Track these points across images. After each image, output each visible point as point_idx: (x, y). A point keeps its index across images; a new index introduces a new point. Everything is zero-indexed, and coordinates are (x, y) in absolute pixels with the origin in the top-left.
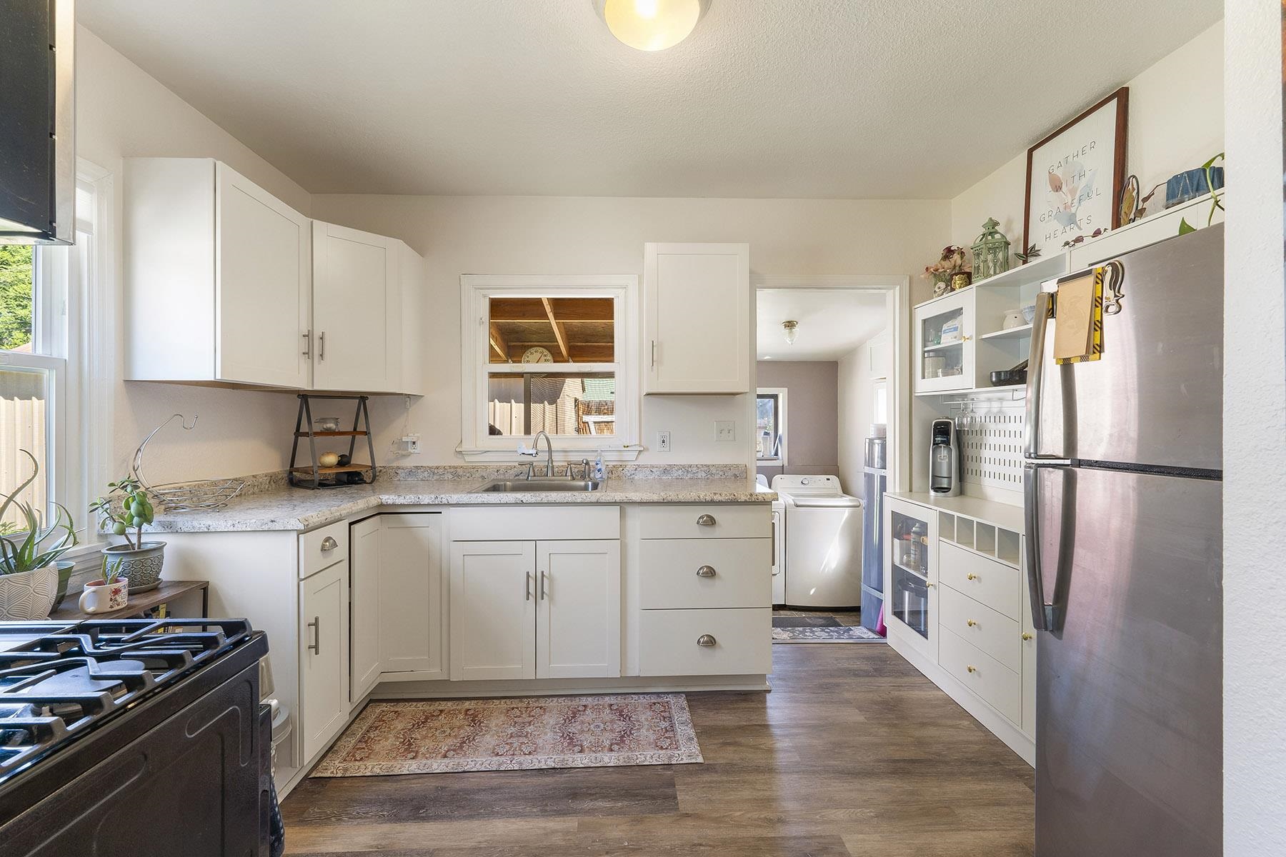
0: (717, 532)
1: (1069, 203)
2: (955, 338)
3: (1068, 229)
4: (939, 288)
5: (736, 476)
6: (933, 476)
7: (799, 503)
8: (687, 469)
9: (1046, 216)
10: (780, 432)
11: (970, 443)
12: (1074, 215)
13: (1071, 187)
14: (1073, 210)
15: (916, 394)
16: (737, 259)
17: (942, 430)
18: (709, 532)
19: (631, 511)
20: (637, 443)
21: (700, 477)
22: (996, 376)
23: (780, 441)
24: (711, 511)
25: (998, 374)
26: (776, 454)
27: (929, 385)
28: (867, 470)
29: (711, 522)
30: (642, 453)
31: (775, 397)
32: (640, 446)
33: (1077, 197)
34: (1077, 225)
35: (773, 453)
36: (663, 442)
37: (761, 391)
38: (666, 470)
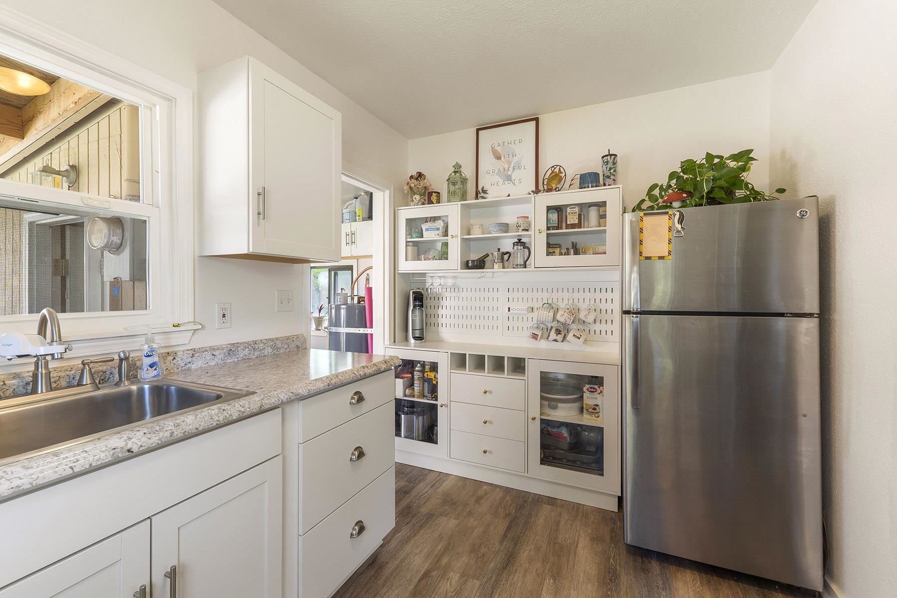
1: (507, 168)
2: (439, 235)
3: (506, 182)
4: (415, 199)
5: (298, 347)
6: (413, 330)
8: (252, 345)
9: (491, 172)
11: (429, 306)
12: (510, 176)
13: (507, 160)
14: (510, 173)
15: (399, 272)
17: (419, 298)
20: (191, 319)
21: (266, 353)
22: (472, 262)
24: (360, 386)
25: (473, 261)
27: (407, 266)
29: (360, 397)
30: (197, 332)
32: (194, 322)
33: (512, 166)
34: (513, 183)
36: (224, 316)
38: (232, 350)
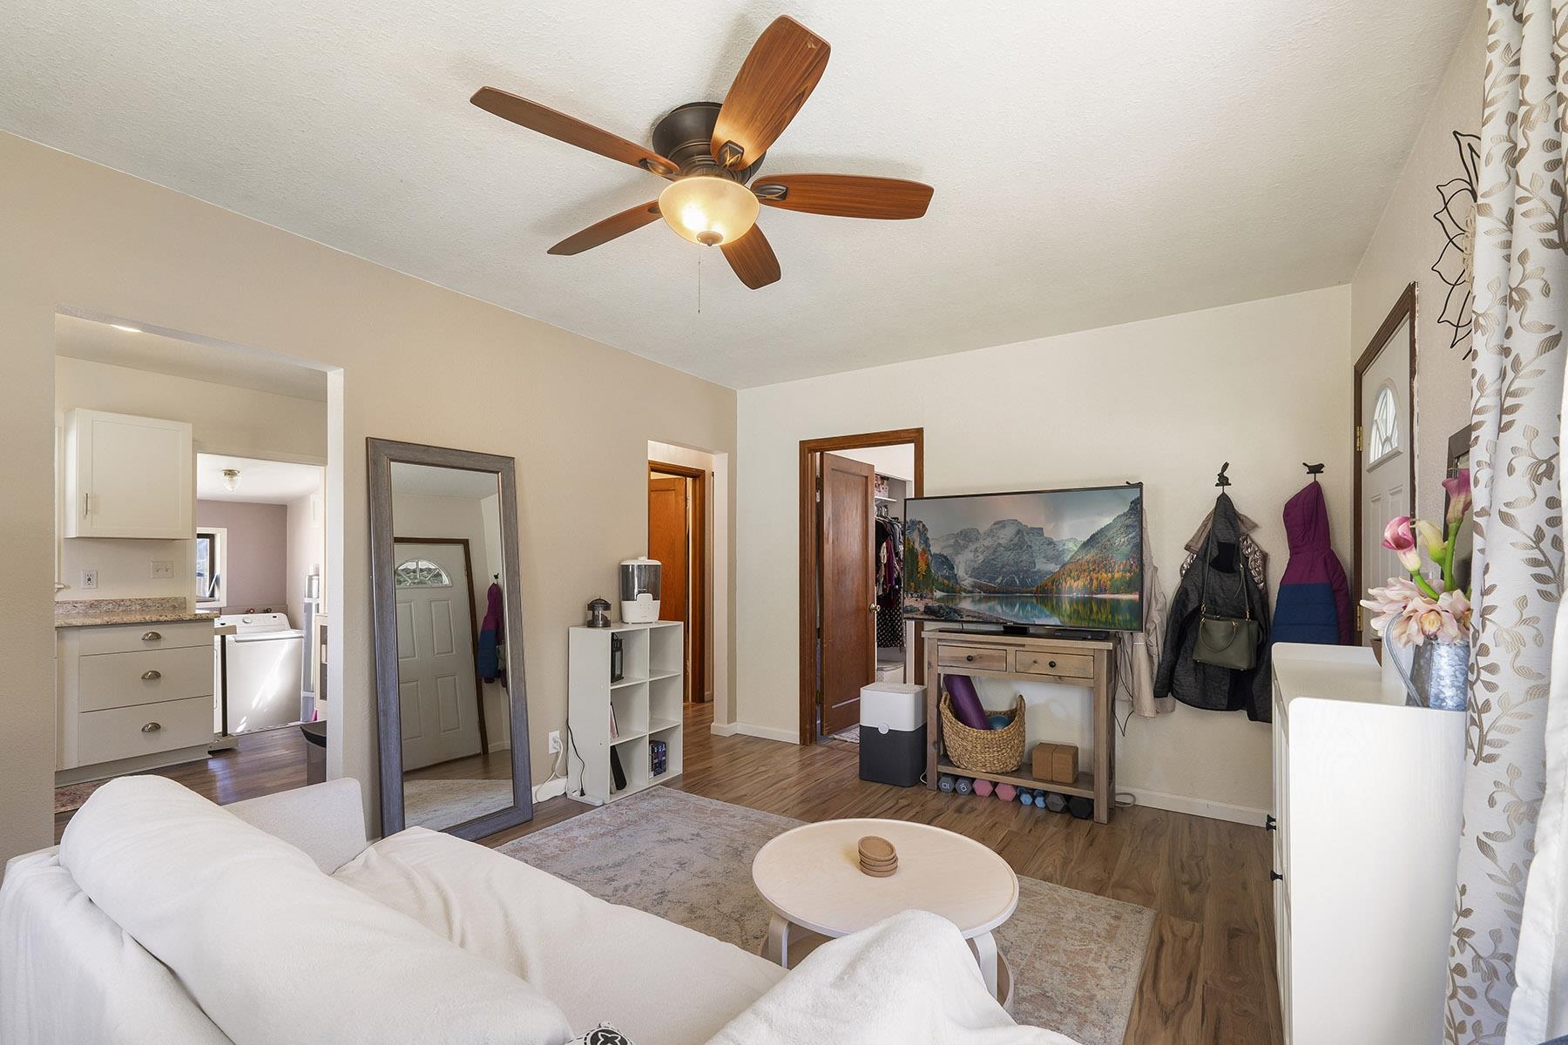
0: (163, 644)
5: (174, 607)
7: (238, 639)
8: (118, 602)
10: (218, 572)
16: (182, 434)
18: (154, 644)
19: (69, 634)
21: (134, 609)
23: (217, 581)
24: (156, 629)
26: (212, 595)
28: (307, 600)
29: (157, 637)
31: (211, 537)
35: (208, 594)
36: (89, 580)
37: (200, 530)
